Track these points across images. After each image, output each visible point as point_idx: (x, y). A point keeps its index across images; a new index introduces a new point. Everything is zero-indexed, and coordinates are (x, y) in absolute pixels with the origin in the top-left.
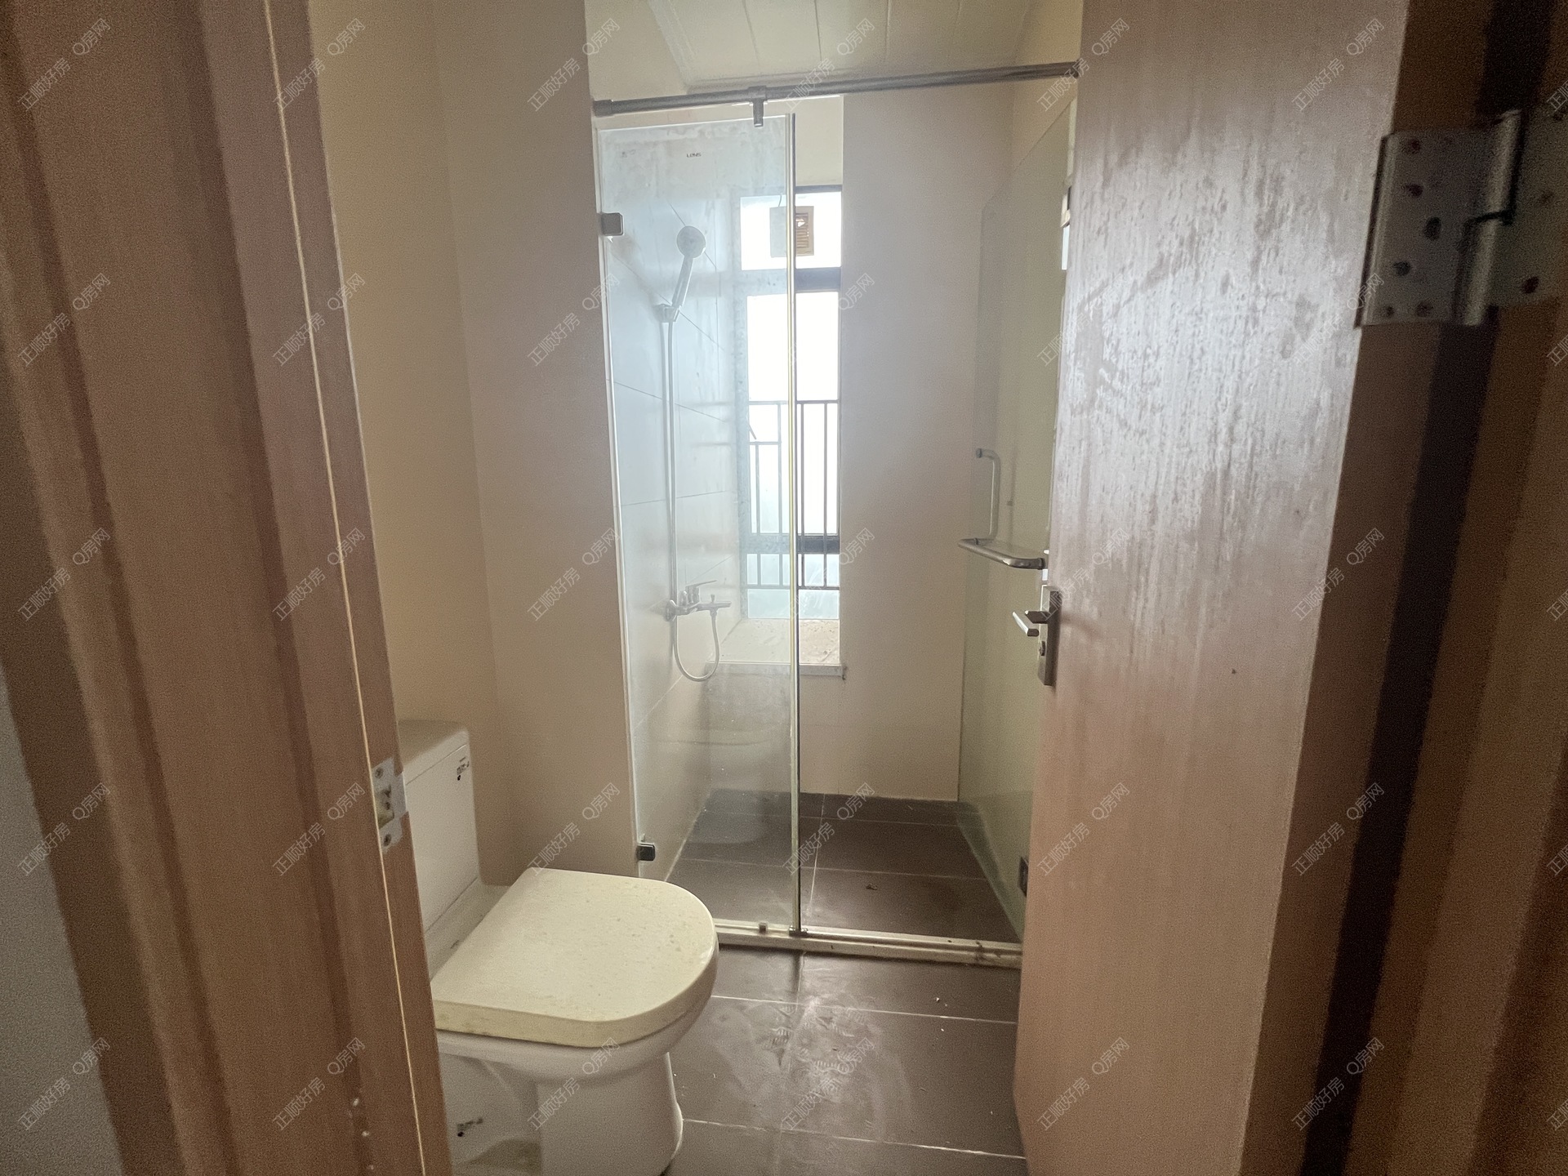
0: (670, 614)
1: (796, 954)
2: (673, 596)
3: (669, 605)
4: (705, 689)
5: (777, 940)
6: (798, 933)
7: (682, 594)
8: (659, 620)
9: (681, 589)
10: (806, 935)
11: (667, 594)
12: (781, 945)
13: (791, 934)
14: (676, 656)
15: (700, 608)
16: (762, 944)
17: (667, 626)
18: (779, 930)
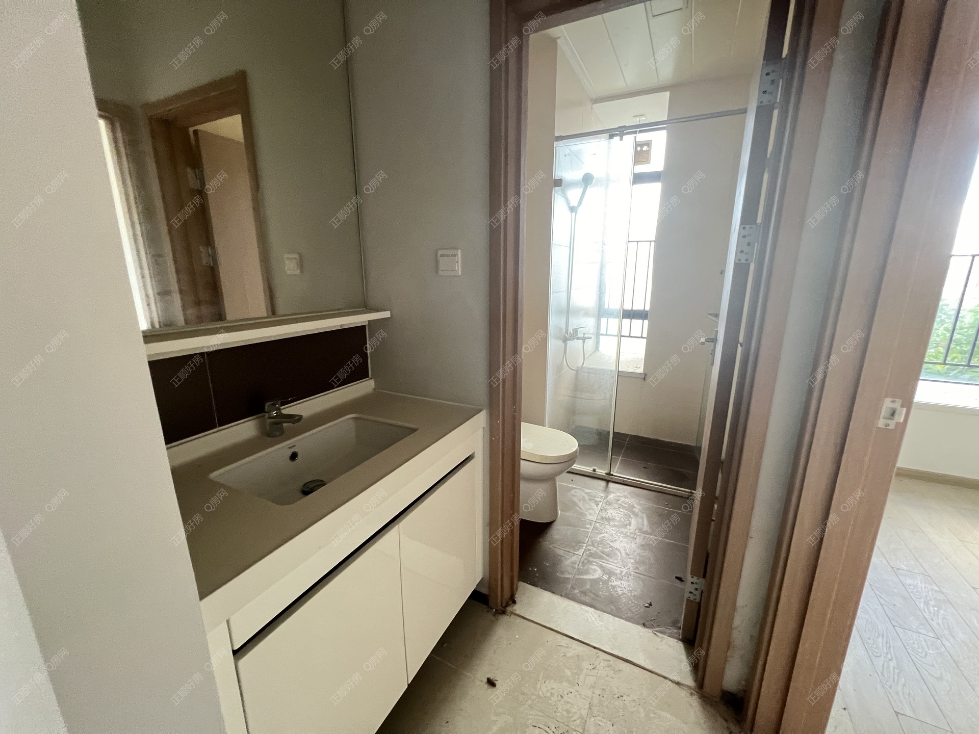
0: (565, 340)
1: (608, 481)
2: (567, 332)
3: (565, 336)
4: (577, 375)
5: (600, 475)
6: (609, 474)
7: (570, 332)
8: (560, 343)
9: (570, 330)
10: (612, 475)
11: (564, 331)
12: (601, 477)
13: (606, 474)
14: (566, 360)
15: (578, 339)
16: (594, 476)
17: (563, 344)
18: (602, 472)
